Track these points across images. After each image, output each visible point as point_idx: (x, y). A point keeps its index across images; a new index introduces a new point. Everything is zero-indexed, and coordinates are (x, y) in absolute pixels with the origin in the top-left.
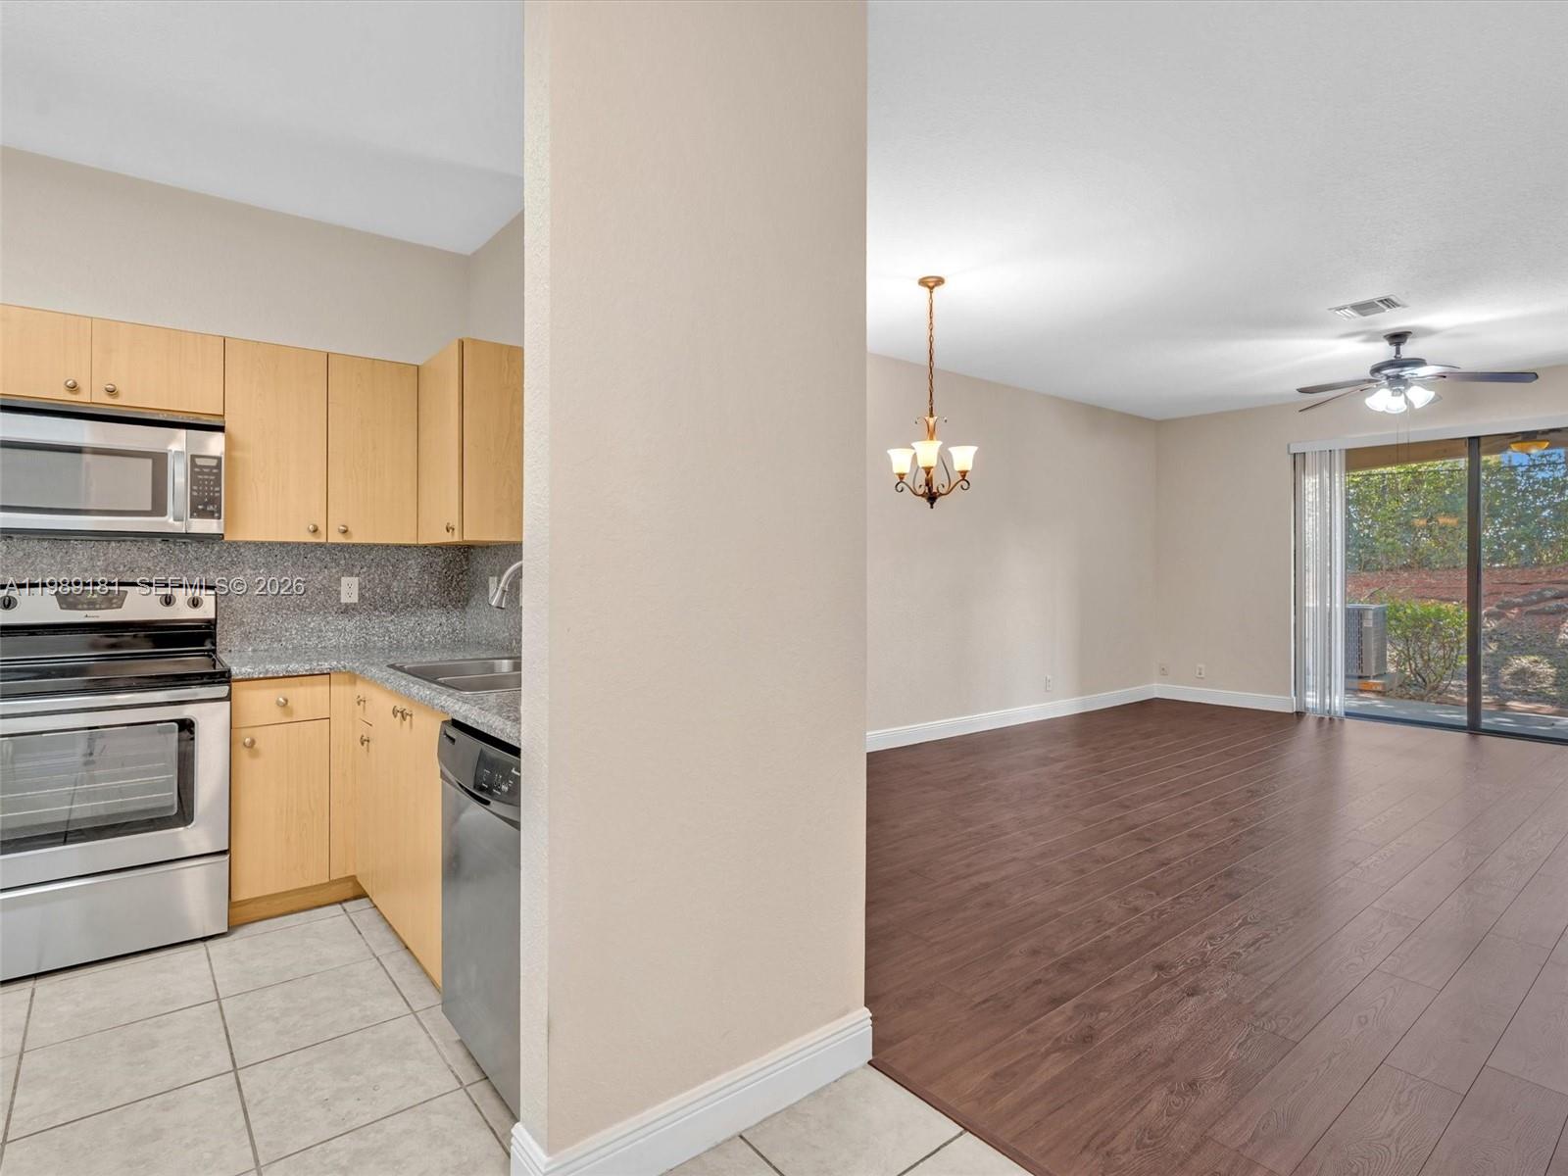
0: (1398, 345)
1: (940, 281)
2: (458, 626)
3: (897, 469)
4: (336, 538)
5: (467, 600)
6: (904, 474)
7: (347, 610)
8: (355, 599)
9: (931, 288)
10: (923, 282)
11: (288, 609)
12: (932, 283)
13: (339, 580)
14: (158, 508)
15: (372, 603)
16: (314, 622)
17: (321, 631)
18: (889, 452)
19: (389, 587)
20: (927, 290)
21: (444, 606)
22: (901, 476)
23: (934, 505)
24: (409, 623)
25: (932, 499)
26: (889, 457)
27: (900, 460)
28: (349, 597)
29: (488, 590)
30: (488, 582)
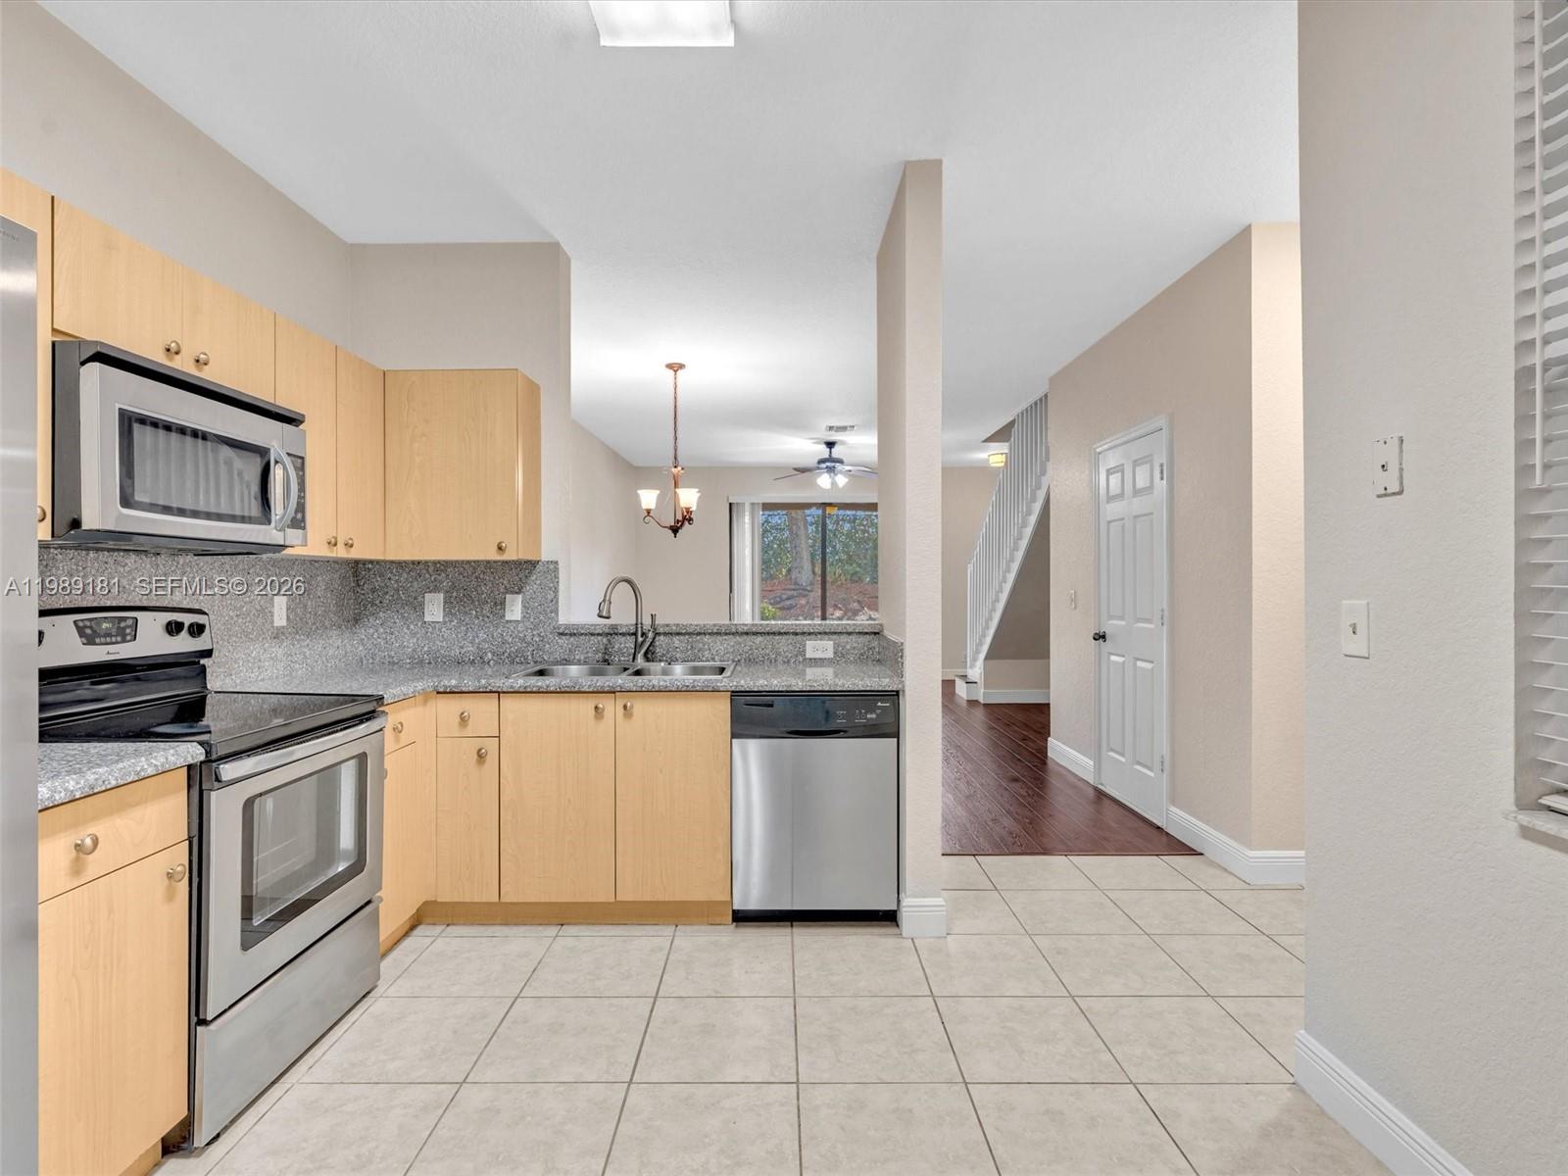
0: (831, 448)
1: (681, 366)
2: (348, 649)
3: (645, 506)
4: (341, 553)
5: (357, 621)
6: (650, 510)
7: (278, 635)
8: (284, 623)
9: (676, 371)
10: (670, 366)
11: (236, 636)
12: (676, 367)
13: (272, 600)
14: (261, 516)
15: (297, 628)
16: (255, 650)
17: (260, 661)
18: (639, 492)
19: (305, 606)
20: (672, 372)
21: (340, 627)
22: (649, 512)
23: (678, 535)
24: (319, 648)
25: (675, 530)
26: (638, 496)
27: (648, 498)
28: (280, 619)
29: (419, 607)
30: (420, 599)
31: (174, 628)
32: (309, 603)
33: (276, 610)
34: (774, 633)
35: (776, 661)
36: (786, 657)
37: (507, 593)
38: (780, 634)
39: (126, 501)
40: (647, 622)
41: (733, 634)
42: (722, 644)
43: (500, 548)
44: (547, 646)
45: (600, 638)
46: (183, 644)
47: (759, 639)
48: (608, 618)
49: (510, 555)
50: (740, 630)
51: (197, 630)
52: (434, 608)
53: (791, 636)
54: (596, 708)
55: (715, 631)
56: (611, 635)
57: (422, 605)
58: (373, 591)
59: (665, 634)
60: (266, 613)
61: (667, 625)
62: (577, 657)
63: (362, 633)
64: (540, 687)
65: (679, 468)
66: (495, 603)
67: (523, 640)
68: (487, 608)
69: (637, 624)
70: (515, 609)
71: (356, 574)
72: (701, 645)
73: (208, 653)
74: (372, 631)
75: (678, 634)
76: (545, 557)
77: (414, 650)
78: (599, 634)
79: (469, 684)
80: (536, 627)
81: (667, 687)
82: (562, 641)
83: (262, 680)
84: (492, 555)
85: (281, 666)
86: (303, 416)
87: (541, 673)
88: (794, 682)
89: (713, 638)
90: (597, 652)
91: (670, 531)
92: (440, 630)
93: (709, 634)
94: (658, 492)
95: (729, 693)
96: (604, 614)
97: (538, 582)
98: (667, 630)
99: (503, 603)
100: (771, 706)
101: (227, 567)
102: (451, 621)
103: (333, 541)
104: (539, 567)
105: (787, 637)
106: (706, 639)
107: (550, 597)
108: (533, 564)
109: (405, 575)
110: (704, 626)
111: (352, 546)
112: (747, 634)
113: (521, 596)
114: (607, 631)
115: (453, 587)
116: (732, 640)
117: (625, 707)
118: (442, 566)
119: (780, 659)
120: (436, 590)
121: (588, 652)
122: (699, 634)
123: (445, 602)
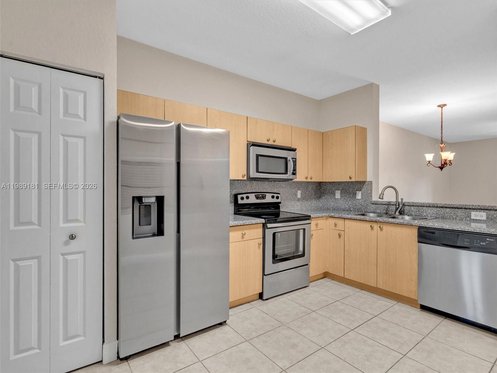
1: (445, 105)
2: (318, 204)
3: (428, 160)
5: (320, 197)
6: (430, 161)
7: (299, 200)
8: (300, 197)
9: (442, 108)
10: (439, 106)
11: (288, 199)
12: (441, 106)
13: (297, 191)
14: (286, 173)
15: (304, 198)
16: (293, 203)
17: (294, 206)
18: (426, 155)
19: (306, 193)
20: (440, 108)
21: (315, 199)
22: (429, 162)
23: (442, 170)
24: (309, 203)
25: (441, 168)
26: (425, 156)
27: (429, 157)
28: (299, 196)
29: (334, 194)
30: (335, 192)
31: (273, 197)
32: (307, 193)
33: (298, 194)
34: (455, 208)
35: (456, 219)
36: (461, 217)
37: (357, 191)
38: (458, 208)
39: (257, 171)
40: (400, 200)
41: (436, 207)
42: (431, 210)
43: (350, 178)
44: (368, 207)
45: (385, 206)
46: (275, 200)
47: (448, 210)
48: (382, 199)
49: (353, 180)
50: (439, 206)
51: (278, 198)
52: (338, 195)
53: (463, 210)
54: (371, 226)
55: (428, 205)
56: (389, 205)
57: (335, 193)
58: (324, 190)
59: (408, 206)
60: (296, 194)
61: (409, 203)
62: (378, 211)
63: (321, 200)
64: (355, 218)
65: (443, 144)
66: (354, 194)
67: (361, 205)
68: (351, 195)
69: (396, 202)
70: (359, 196)
71: (320, 185)
72: (422, 210)
73: (280, 203)
74: (323, 200)
75: (413, 206)
76: (368, 180)
77: (333, 206)
78: (384, 204)
79: (337, 215)
80: (365, 201)
81: (393, 222)
82: (373, 206)
83: (295, 210)
84: (348, 180)
85: (299, 207)
86: (296, 149)
87: (363, 215)
88: (445, 226)
89: (428, 208)
90: (384, 210)
91: (439, 169)
92: (339, 201)
93: (426, 206)
94: (434, 154)
95: (418, 227)
96: (381, 198)
97: (366, 188)
98: (408, 204)
99: (356, 194)
100: (434, 233)
101: (286, 184)
102: (342, 198)
103: (306, 177)
104: (366, 183)
105: (462, 210)
106: (424, 208)
107: (369, 192)
108: (364, 182)
109: (331, 186)
110: (424, 203)
111: (312, 178)
112: (442, 207)
113: (361, 192)
114: (387, 203)
115: (343, 189)
116: (436, 209)
117: (380, 227)
118: (340, 183)
119: (458, 218)
120: (338, 190)
121: (381, 210)
122: (421, 206)
123: (341, 193)
